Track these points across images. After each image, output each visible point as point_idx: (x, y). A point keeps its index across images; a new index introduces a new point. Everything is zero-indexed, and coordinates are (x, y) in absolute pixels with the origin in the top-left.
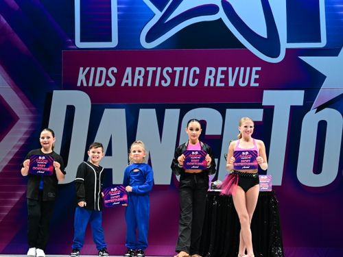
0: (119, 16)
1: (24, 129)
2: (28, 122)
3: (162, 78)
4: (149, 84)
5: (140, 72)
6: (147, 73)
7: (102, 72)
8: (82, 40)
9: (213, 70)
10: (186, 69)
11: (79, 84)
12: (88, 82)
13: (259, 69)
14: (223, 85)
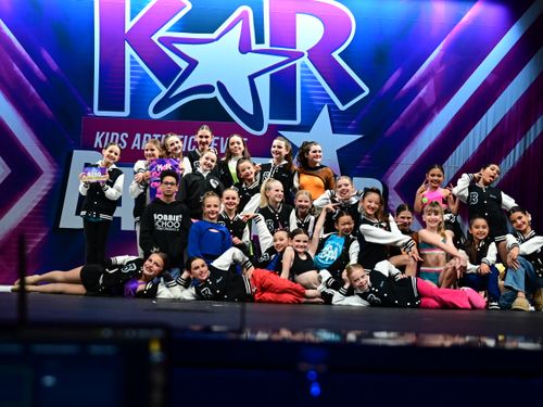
0: (131, 91)
1: (48, 182)
2: (51, 176)
7: (115, 136)
11: (95, 146)
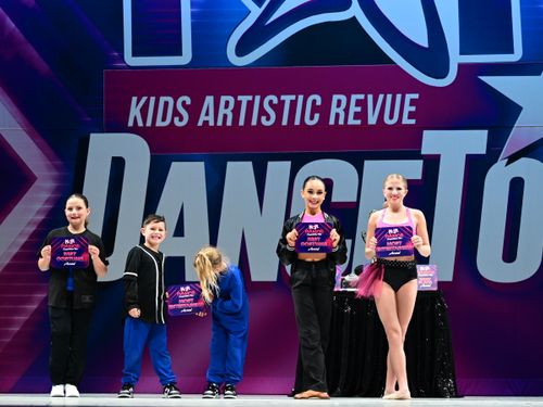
0: (193, 15)
1: (46, 196)
2: (50, 185)
3: (262, 112)
4: (241, 123)
5: (227, 103)
6: (238, 104)
7: (166, 104)
8: (135, 54)
9: (343, 98)
10: (301, 98)
11: (131, 124)
12: (144, 121)
13: (416, 96)
14: (358, 122)
